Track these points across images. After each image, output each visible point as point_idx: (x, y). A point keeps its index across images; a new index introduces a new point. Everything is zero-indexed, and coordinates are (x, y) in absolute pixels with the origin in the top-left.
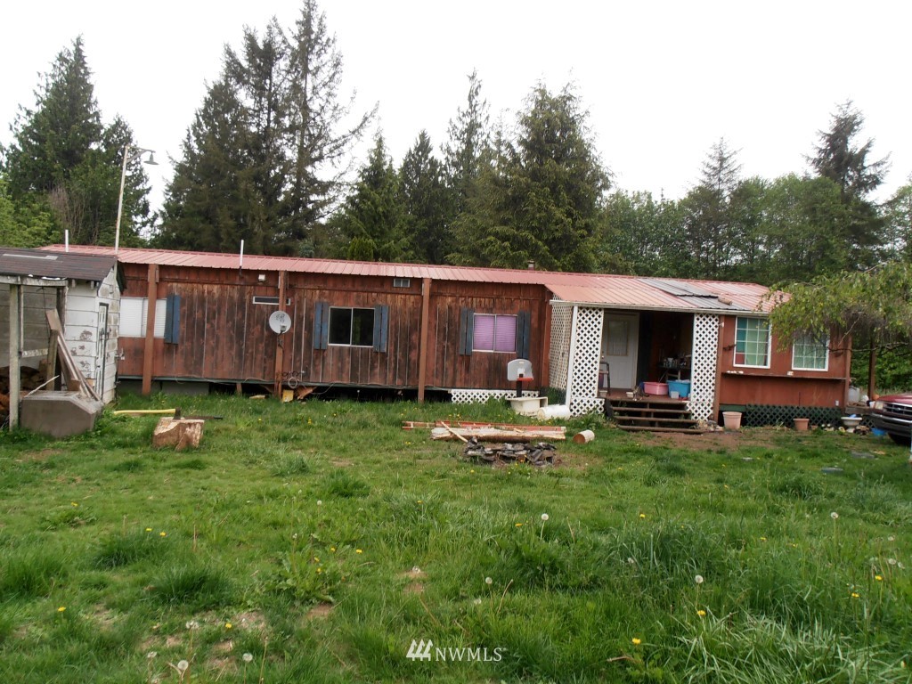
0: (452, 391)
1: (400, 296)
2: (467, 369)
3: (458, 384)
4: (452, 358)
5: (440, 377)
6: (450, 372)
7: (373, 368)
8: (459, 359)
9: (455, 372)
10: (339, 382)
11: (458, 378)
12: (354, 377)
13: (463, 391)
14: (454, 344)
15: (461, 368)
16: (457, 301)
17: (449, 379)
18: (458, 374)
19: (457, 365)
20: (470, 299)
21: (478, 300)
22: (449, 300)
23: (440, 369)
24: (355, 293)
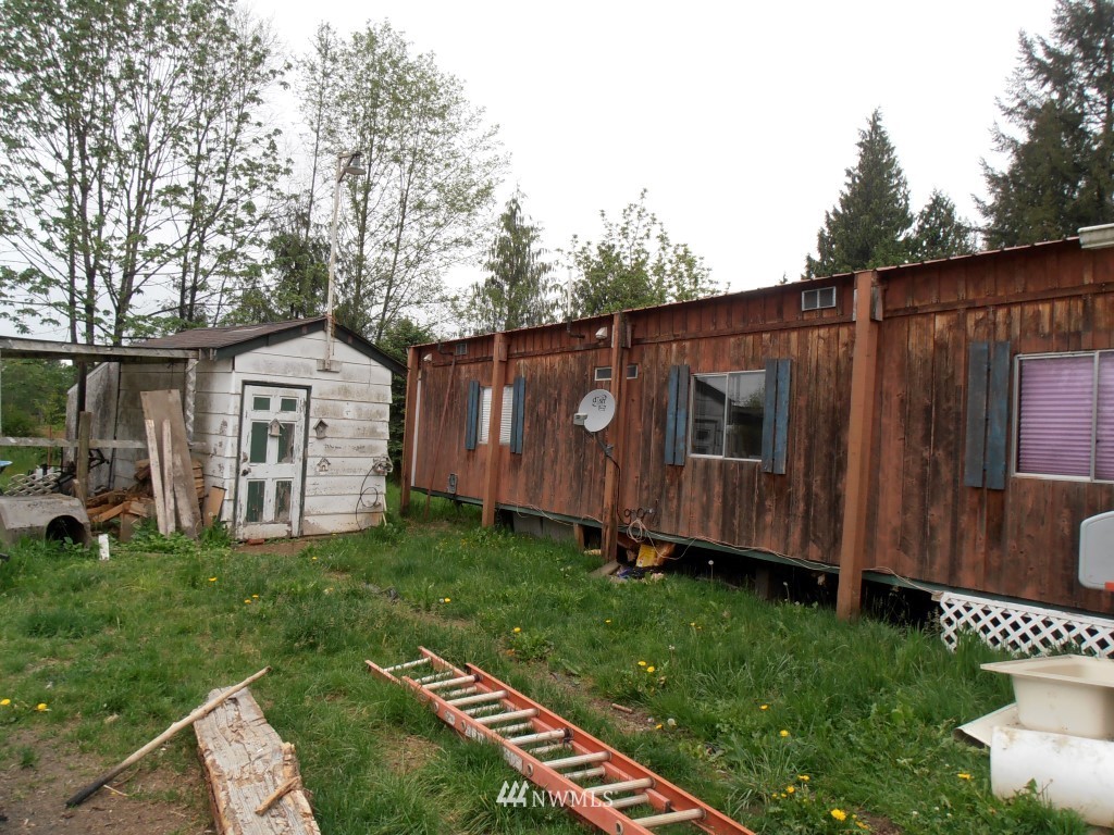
0: (945, 597)
1: (816, 333)
2: (996, 534)
3: (967, 579)
4: (949, 494)
5: (915, 549)
6: (943, 537)
7: (761, 510)
8: (970, 500)
9: (956, 538)
10: (702, 537)
11: (967, 556)
12: (726, 529)
13: (978, 603)
14: (954, 454)
15: (976, 532)
16: (959, 325)
17: (941, 560)
18: (966, 548)
19: (964, 519)
20: (1001, 313)
21: (1029, 310)
22: (940, 322)
23: (914, 528)
24: (732, 340)
